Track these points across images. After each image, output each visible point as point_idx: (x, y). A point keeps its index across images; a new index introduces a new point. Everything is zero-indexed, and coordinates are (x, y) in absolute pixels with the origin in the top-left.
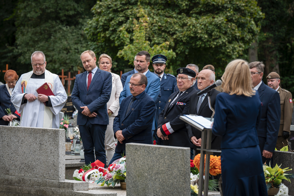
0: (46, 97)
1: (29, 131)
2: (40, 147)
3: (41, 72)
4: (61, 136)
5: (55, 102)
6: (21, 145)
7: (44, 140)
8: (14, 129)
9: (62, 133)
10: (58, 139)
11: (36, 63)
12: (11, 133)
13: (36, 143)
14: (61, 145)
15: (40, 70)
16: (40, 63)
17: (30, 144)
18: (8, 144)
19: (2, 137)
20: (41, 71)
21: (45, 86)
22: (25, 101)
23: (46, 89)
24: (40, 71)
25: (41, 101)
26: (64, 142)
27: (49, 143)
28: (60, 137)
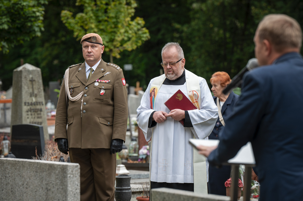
0: (183, 112)
1: (35, 167)
2: (47, 194)
3: (173, 76)
4: (72, 176)
5: (196, 118)
6: (26, 190)
7: (51, 183)
8: (18, 163)
9: (72, 171)
10: (66, 182)
11: (166, 61)
12: (16, 171)
13: (42, 188)
14: (72, 191)
15: (171, 72)
16: (170, 61)
17: (35, 190)
18: (12, 189)
19: (6, 177)
20: (174, 74)
21: (179, 95)
22: (152, 123)
23: (180, 99)
24: (172, 74)
25: (175, 119)
26: (76, 186)
27: (57, 187)
28: (68, 178)
